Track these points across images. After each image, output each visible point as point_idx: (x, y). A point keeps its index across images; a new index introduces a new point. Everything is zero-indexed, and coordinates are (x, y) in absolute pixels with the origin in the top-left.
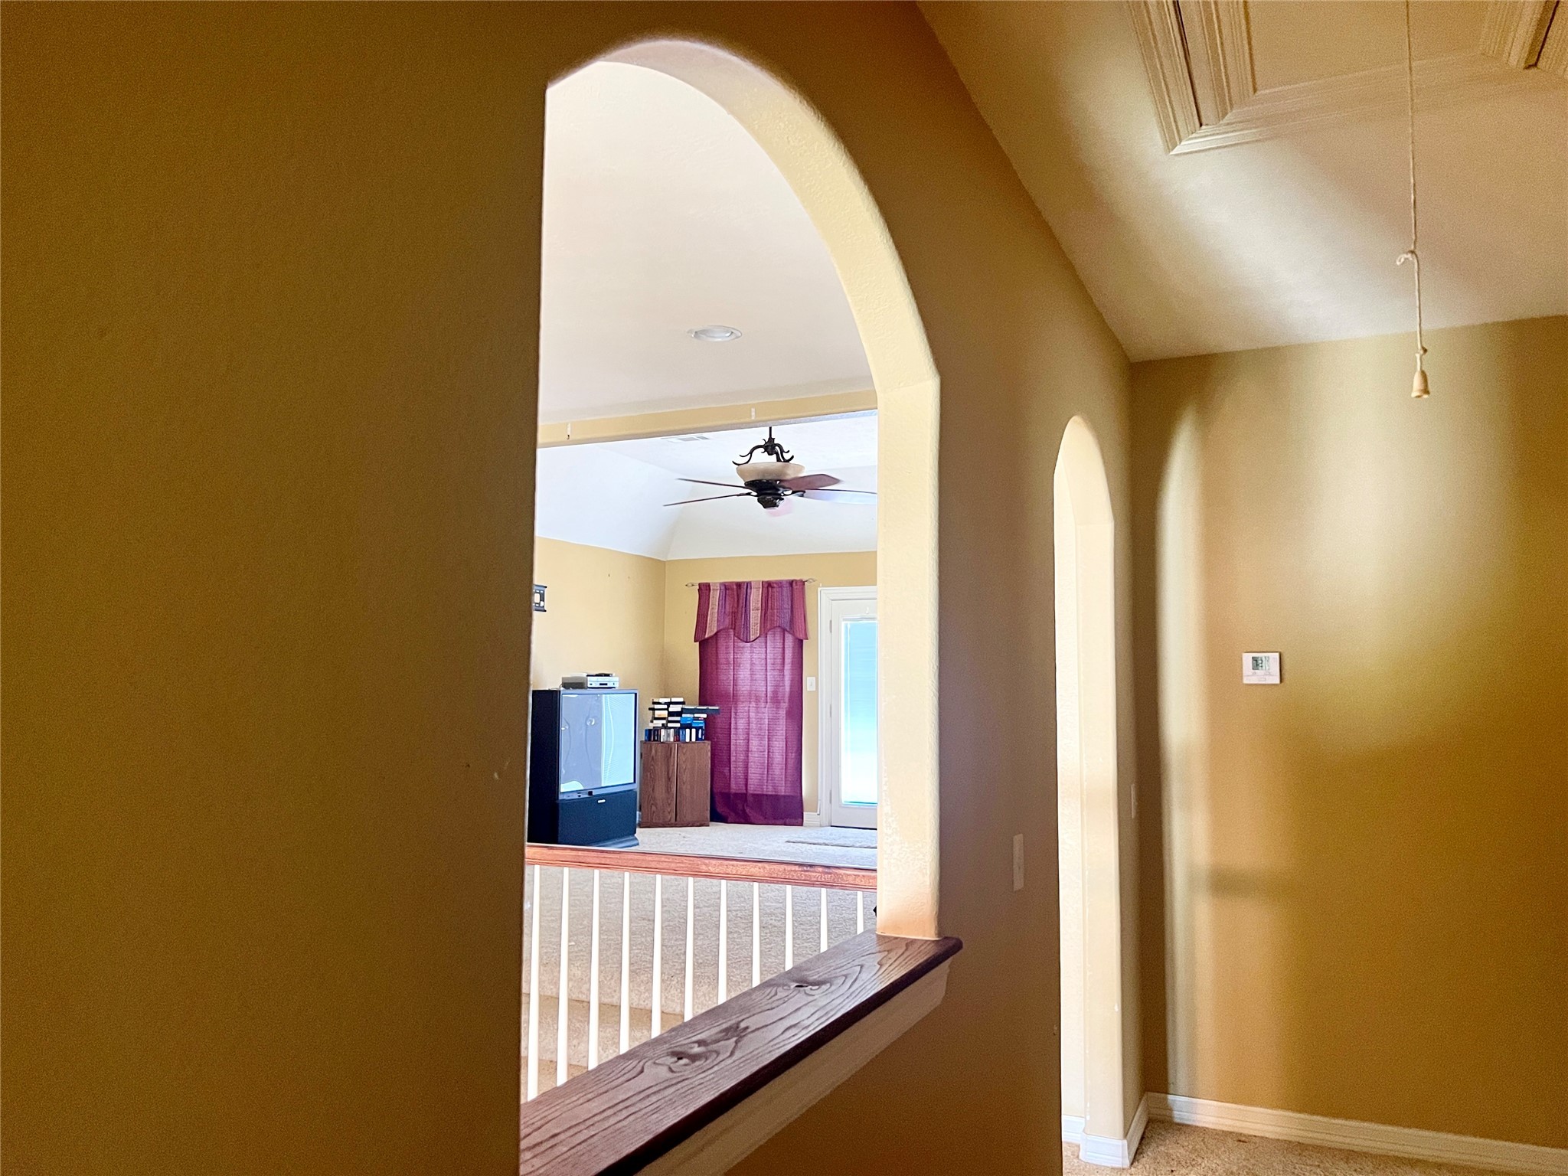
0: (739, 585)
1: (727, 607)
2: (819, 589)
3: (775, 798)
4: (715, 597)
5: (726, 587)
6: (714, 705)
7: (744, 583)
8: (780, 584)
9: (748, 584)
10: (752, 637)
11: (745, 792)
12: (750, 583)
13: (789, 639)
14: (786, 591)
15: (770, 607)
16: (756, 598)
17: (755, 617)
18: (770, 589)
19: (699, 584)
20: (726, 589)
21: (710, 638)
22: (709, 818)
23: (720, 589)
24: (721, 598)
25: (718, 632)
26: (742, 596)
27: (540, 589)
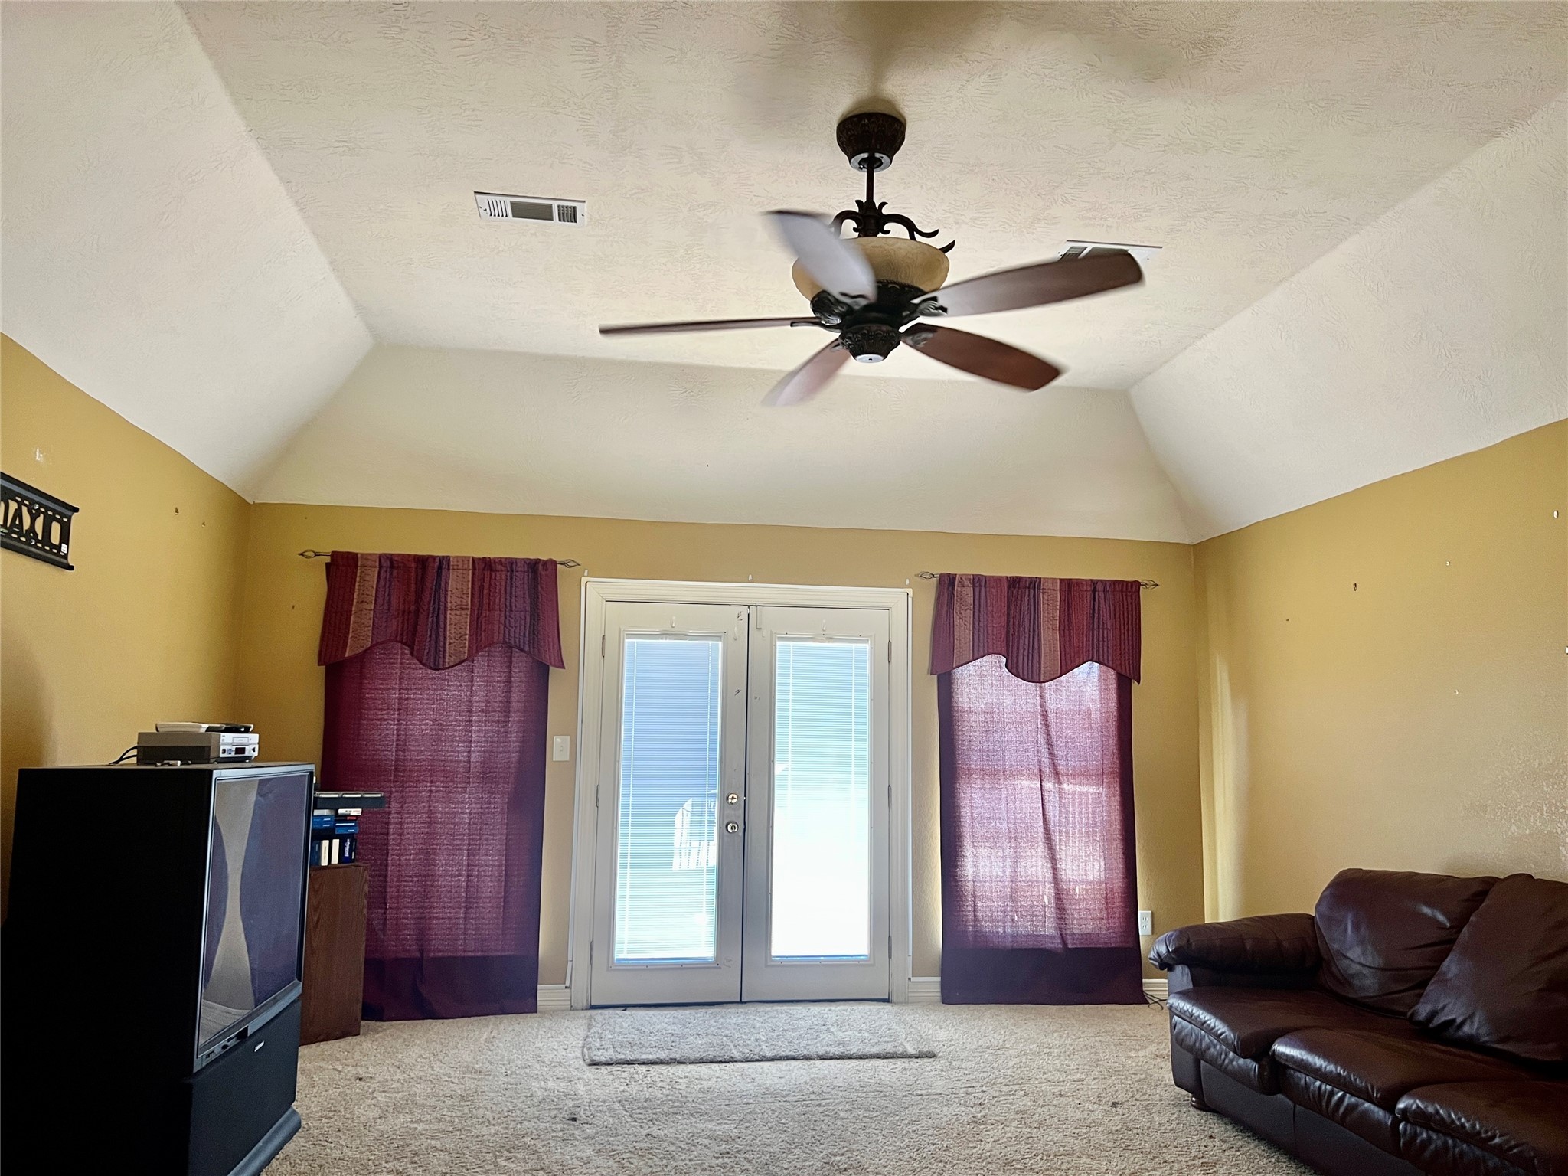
0: (422, 561)
1: (394, 602)
2: (584, 580)
3: (480, 965)
4: (368, 582)
5: (392, 564)
6: (371, 791)
7: (434, 558)
8: (510, 564)
9: (443, 562)
10: (449, 660)
11: (418, 954)
12: (448, 558)
13: (521, 666)
14: (521, 580)
15: (485, 606)
16: (458, 588)
17: (457, 622)
18: (487, 573)
19: (334, 555)
20: (392, 567)
21: (351, 658)
22: (359, 1016)
23: (381, 567)
24: (382, 582)
25: (372, 646)
26: (430, 582)
27: (61, 512)
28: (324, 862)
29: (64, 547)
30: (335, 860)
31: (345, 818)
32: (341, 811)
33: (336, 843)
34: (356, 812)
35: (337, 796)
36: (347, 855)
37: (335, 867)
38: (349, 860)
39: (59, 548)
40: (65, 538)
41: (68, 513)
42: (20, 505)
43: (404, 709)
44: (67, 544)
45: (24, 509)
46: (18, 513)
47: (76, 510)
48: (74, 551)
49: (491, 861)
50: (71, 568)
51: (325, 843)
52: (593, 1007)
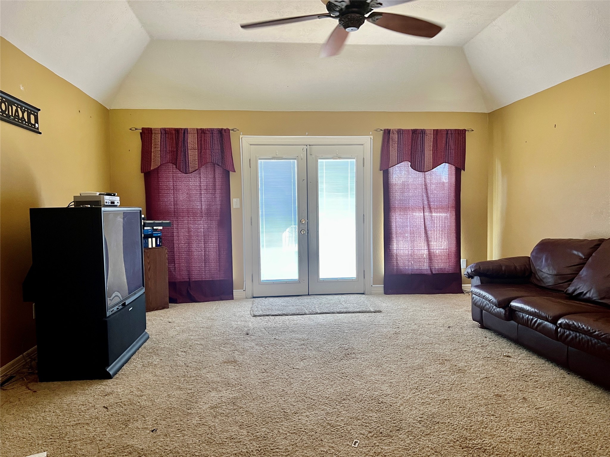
0: (177, 131)
1: (168, 147)
2: (241, 136)
3: (211, 283)
4: (157, 139)
5: (166, 132)
6: (165, 220)
7: (181, 129)
8: (212, 131)
9: (185, 131)
10: (191, 170)
11: (188, 280)
12: (187, 129)
13: (218, 171)
14: (216, 136)
15: (203, 148)
16: (192, 141)
17: (193, 155)
18: (203, 135)
19: (143, 129)
20: (166, 133)
21: (154, 170)
22: (168, 302)
23: (161, 133)
24: (162, 140)
25: (161, 165)
26: (181, 139)
27: (34, 111)
28: (150, 246)
29: (37, 125)
30: (154, 246)
31: (156, 230)
32: (155, 228)
33: (154, 239)
34: (161, 228)
35: (152, 222)
36: (158, 244)
37: (154, 248)
38: (159, 245)
39: (35, 125)
40: (36, 121)
41: (37, 111)
42: (17, 107)
43: (175, 189)
44: (38, 124)
45: (19, 109)
46: (17, 111)
47: (39, 110)
48: (40, 126)
49: (213, 245)
50: (40, 133)
51: (150, 239)
52: (254, 297)
